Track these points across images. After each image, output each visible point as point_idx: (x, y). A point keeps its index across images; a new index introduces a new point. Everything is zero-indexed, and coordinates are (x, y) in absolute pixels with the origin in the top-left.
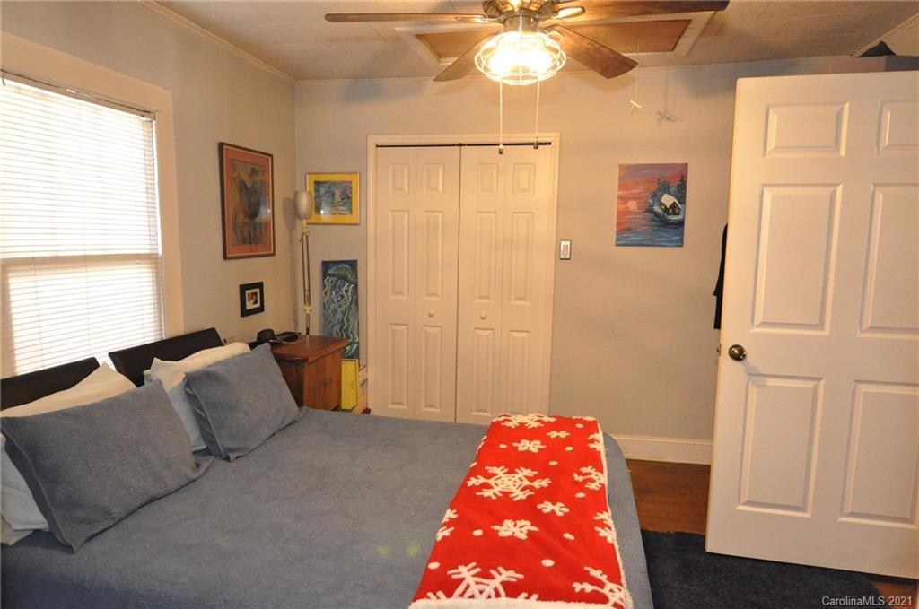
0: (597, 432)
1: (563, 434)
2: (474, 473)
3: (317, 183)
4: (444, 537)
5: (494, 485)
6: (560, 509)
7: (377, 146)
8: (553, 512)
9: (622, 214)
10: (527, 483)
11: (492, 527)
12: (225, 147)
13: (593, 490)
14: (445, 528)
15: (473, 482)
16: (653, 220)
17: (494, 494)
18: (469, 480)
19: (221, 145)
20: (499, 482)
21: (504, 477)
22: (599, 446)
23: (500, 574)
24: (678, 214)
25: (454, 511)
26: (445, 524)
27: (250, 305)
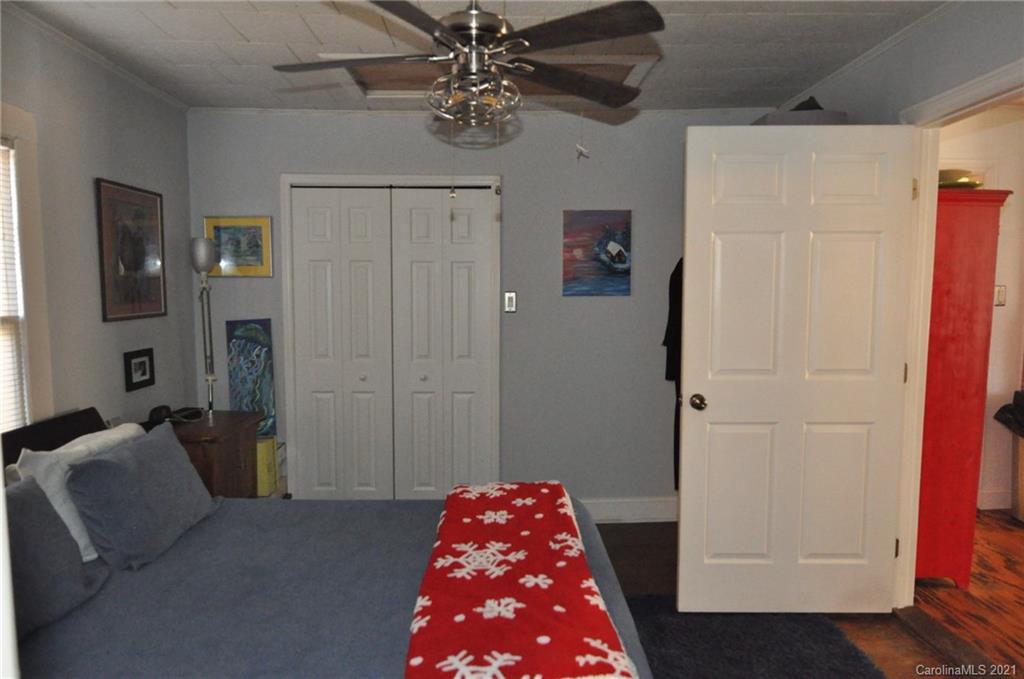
0: (564, 495)
1: (529, 501)
2: (441, 552)
3: (217, 229)
4: (421, 629)
5: (466, 564)
6: (544, 581)
7: (292, 187)
8: (537, 585)
9: (569, 262)
10: (501, 557)
11: (474, 610)
12: (103, 184)
13: (573, 557)
14: (419, 618)
15: (440, 563)
16: (600, 269)
17: (468, 574)
18: (436, 561)
19: (98, 182)
20: (470, 559)
21: (475, 554)
22: (569, 510)
23: (495, 659)
24: (624, 262)
25: (427, 598)
26: (418, 614)
27: (137, 378)
